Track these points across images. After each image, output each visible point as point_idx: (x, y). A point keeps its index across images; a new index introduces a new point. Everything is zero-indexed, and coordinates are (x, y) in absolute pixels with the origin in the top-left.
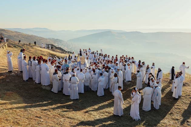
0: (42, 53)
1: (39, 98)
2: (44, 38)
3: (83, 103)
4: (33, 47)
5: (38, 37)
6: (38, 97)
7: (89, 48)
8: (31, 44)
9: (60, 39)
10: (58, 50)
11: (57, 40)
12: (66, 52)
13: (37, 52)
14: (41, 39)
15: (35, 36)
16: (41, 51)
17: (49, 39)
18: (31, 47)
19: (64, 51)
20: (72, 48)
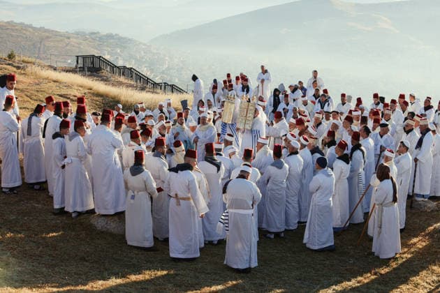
0: (63, 92)
1: (87, 264)
2: (56, 34)
3: (262, 285)
4: (24, 68)
5: (35, 29)
6: (83, 259)
7: (262, 67)
8: (17, 58)
9: (123, 34)
10: (122, 79)
11: (110, 36)
12: (155, 85)
13: (45, 86)
14: (48, 37)
15: (21, 24)
16: (55, 81)
17: (77, 34)
18: (18, 68)
19: (147, 80)
20: (168, 69)
